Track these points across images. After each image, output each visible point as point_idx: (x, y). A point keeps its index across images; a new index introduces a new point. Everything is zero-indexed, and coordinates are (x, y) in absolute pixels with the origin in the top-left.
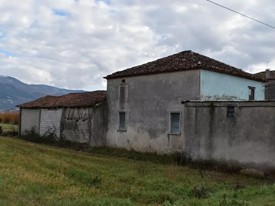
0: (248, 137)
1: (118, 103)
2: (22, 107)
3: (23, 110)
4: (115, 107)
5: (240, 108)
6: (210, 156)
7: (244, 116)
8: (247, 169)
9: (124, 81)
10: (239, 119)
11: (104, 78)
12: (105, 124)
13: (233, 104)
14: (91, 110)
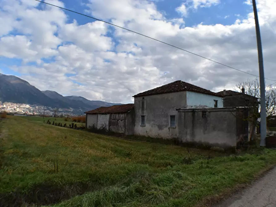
0: (214, 129)
1: (140, 110)
2: (88, 114)
3: (88, 115)
4: (139, 113)
5: (209, 112)
6: (193, 140)
7: (212, 117)
8: (214, 147)
9: (143, 98)
10: (209, 119)
11: (133, 97)
12: (133, 123)
13: (206, 110)
14: (126, 115)
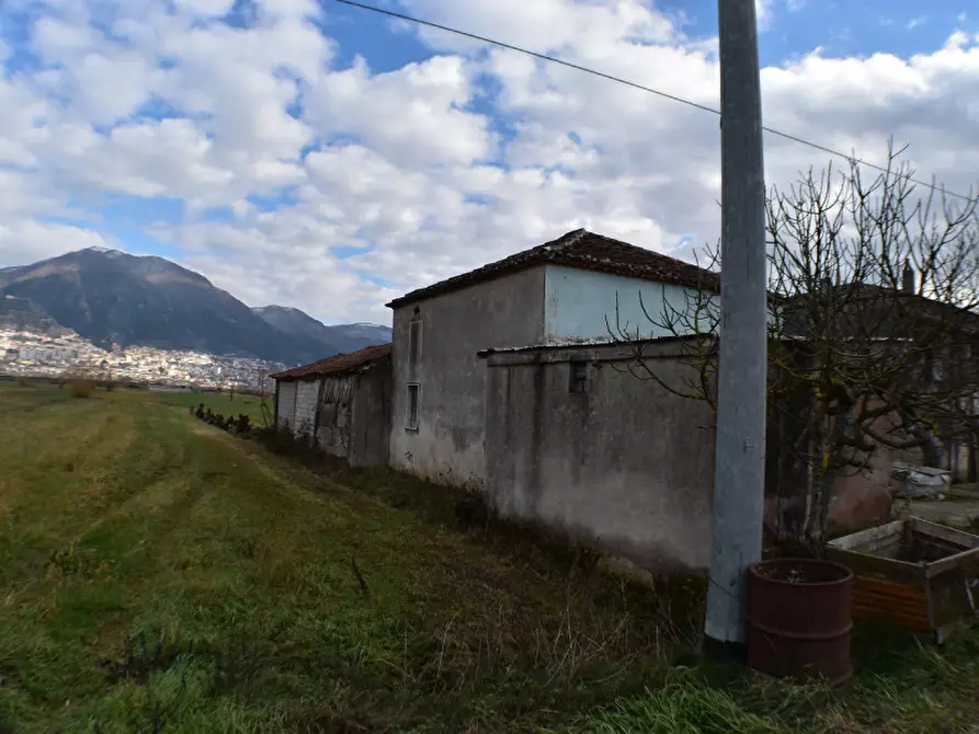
1: (407, 365)
4: (403, 374)
5: (599, 364)
6: (533, 508)
8: (613, 559)
9: (417, 311)
10: (595, 402)
11: (388, 305)
12: (385, 416)
13: (582, 353)
14: (352, 380)
